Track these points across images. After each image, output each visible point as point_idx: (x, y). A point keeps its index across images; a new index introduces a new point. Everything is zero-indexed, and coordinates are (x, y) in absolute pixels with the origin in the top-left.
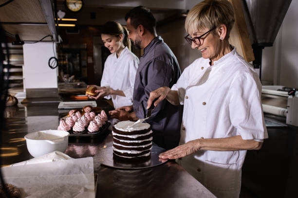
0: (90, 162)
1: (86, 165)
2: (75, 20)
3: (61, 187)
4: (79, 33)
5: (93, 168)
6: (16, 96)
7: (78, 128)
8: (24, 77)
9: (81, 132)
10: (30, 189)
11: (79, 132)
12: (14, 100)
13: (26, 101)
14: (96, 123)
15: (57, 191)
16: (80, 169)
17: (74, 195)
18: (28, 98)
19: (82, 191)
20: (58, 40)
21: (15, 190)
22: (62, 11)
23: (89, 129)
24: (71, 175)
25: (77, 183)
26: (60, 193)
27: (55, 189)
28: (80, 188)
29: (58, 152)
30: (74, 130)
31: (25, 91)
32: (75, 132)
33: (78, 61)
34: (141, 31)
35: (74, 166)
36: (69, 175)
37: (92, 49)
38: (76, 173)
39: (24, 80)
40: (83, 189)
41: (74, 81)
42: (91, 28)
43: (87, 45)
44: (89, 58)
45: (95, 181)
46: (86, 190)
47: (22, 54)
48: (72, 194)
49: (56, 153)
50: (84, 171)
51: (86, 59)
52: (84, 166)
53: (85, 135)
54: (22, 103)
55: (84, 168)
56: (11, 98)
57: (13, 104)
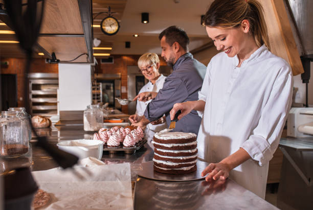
0: (126, 168)
1: (122, 172)
2: (110, 49)
3: (94, 193)
4: (113, 63)
5: (130, 175)
6: (50, 119)
7: (113, 142)
8: (58, 100)
9: (116, 146)
10: (61, 194)
11: (113, 146)
12: (48, 122)
13: (60, 124)
14: (132, 137)
15: (90, 197)
16: (116, 176)
17: (109, 201)
18: (61, 121)
19: (118, 197)
20: (93, 62)
21: (45, 194)
22: (98, 39)
23: (124, 144)
24: (106, 182)
25: (112, 190)
26: (94, 199)
27: (88, 195)
28: (116, 195)
29: (91, 158)
30: (108, 144)
31: (58, 114)
32: (109, 146)
33: (112, 91)
34: (176, 48)
35: (109, 172)
36: (103, 182)
37: (126, 79)
38: (111, 180)
39: (58, 104)
40: (119, 196)
41: (108, 109)
42: (125, 58)
43: (121, 75)
44: (122, 87)
45: (133, 189)
46: (122, 197)
47: (57, 84)
48: (106, 200)
49: (90, 159)
50: (120, 177)
51: (120, 88)
52: (120, 173)
53: (120, 150)
54: (55, 125)
55: (121, 174)
56: (45, 120)
57: (47, 126)
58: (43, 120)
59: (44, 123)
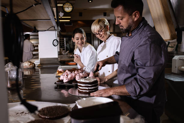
2: (70, 17)
4: (72, 25)
6: (34, 63)
8: (39, 52)
12: (33, 65)
13: (40, 66)
18: (41, 64)
31: (39, 60)
41: (69, 54)
54: (37, 67)
56: (31, 63)
57: (32, 67)
58: (30, 64)
59: (31, 66)
